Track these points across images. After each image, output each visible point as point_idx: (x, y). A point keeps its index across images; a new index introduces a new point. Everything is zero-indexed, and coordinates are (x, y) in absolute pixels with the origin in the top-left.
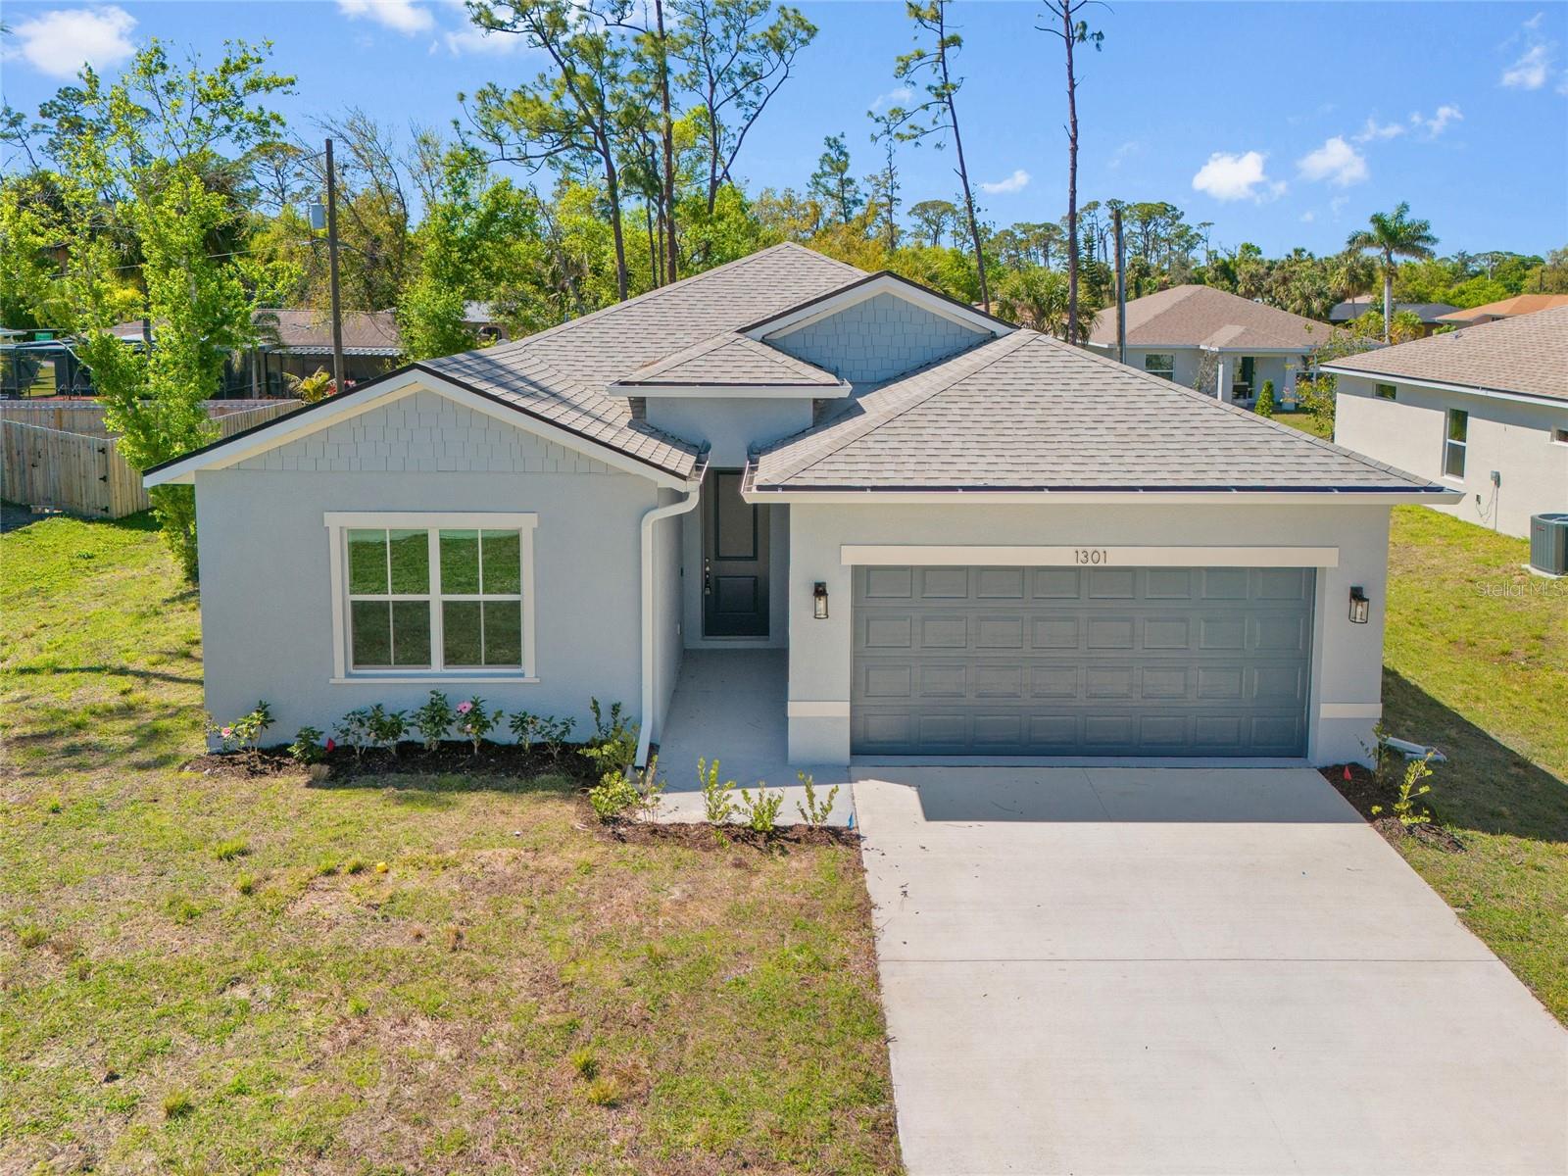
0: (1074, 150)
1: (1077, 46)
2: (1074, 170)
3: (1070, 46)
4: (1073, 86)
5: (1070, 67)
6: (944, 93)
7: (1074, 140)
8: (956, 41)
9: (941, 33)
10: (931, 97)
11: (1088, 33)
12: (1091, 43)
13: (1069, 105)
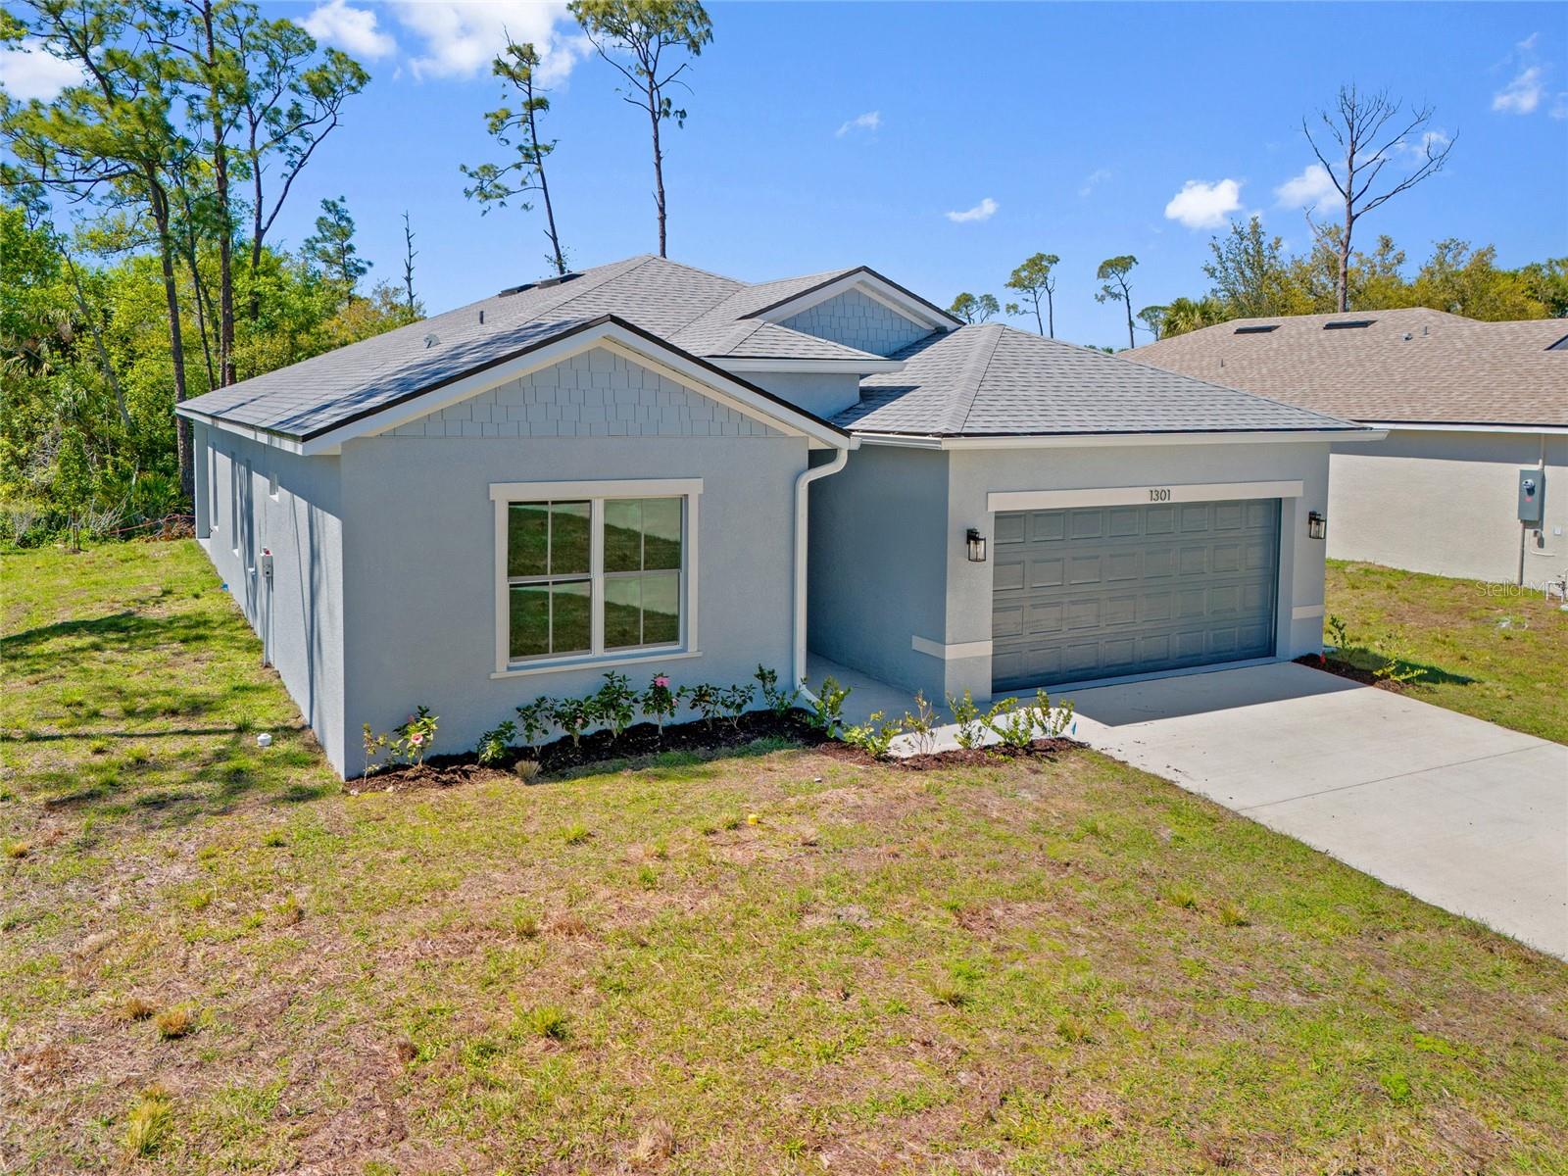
0: (663, 219)
1: (663, 121)
2: (663, 238)
3: (656, 122)
4: (659, 158)
5: (656, 140)
6: (533, 154)
7: (662, 209)
8: (542, 104)
9: (530, 94)
10: (519, 157)
11: (672, 111)
12: (674, 119)
13: (656, 177)
